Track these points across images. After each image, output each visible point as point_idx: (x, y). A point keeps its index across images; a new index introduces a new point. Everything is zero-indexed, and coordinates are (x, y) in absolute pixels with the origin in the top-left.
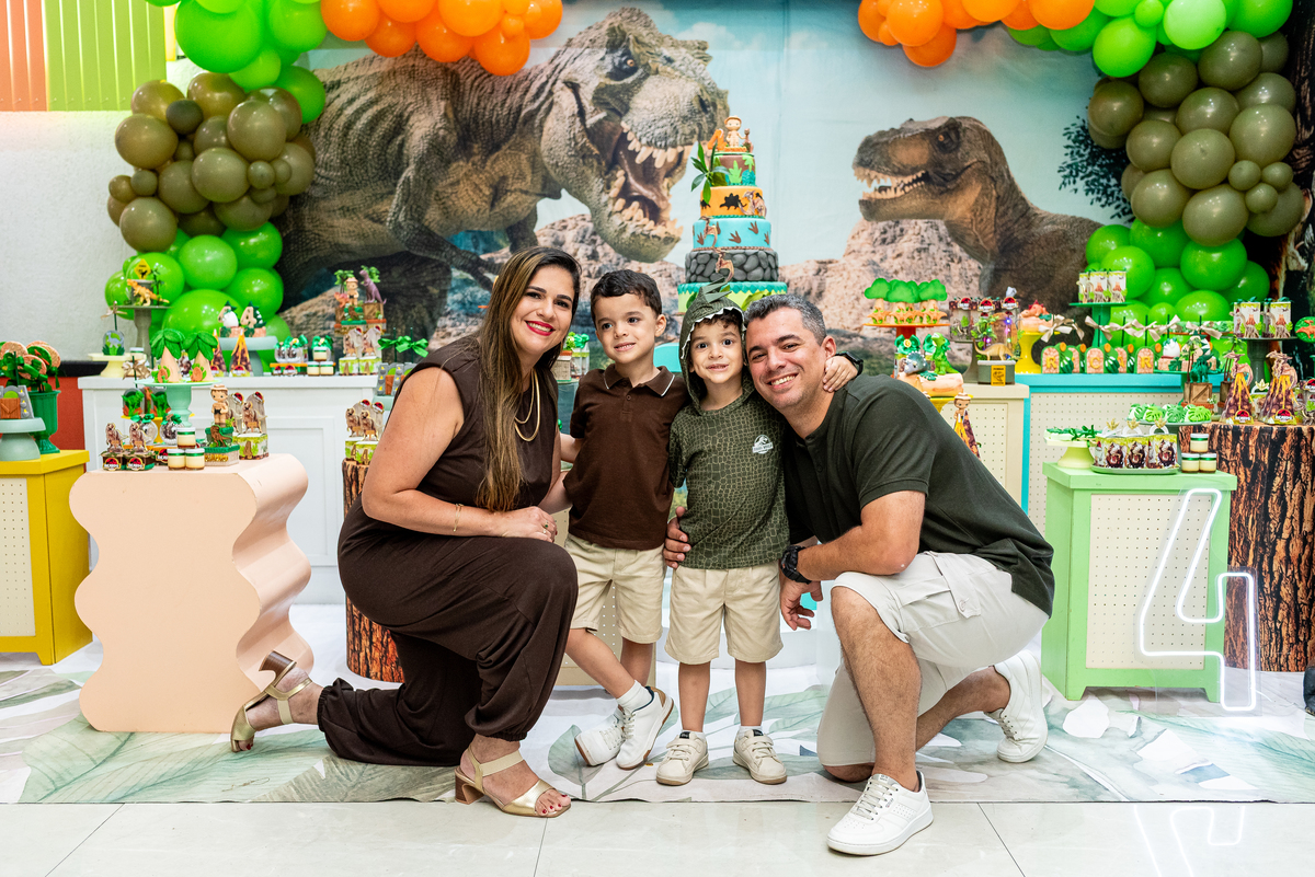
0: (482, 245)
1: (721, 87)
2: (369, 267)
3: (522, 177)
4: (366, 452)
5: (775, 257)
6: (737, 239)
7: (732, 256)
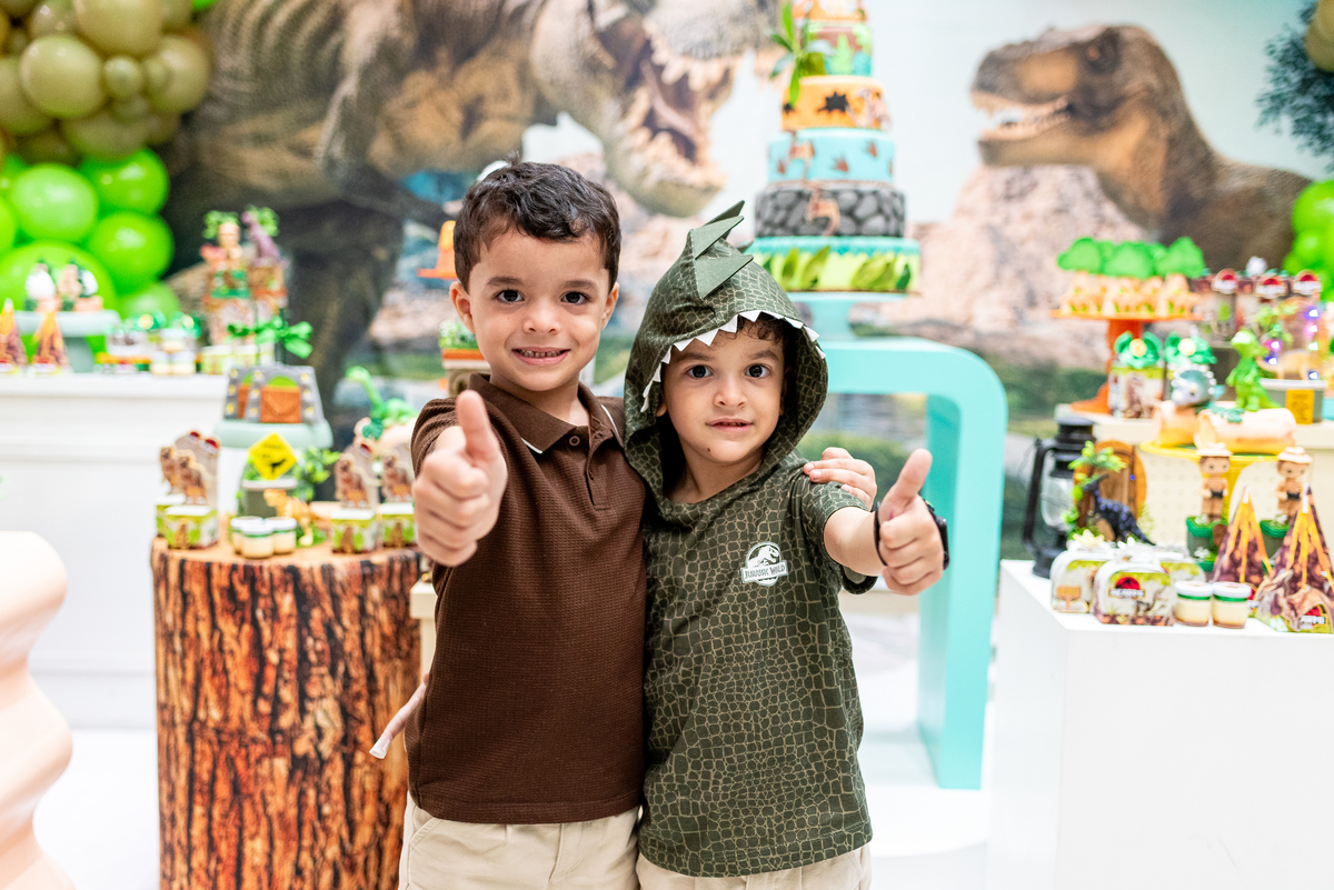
0: (449, 191)
3: (504, 96)
4: (183, 528)
5: (902, 199)
6: (843, 166)
7: (835, 195)
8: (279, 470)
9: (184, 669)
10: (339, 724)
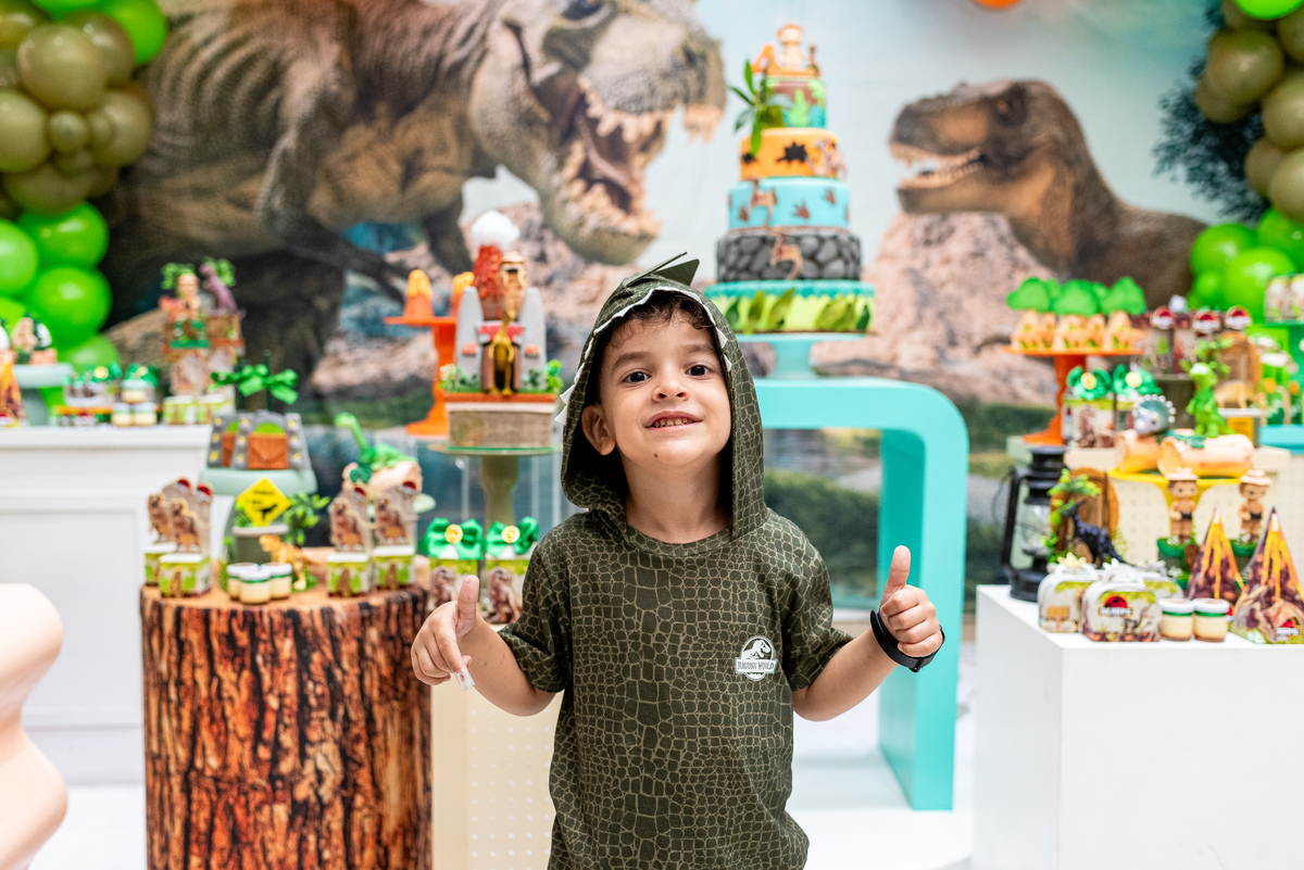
0: (389, 242)
1: (714, 32)
2: (217, 258)
3: (442, 149)
4: (177, 576)
5: (858, 243)
6: (803, 213)
7: (798, 240)
8: (270, 517)
9: (180, 718)
10: (338, 768)
